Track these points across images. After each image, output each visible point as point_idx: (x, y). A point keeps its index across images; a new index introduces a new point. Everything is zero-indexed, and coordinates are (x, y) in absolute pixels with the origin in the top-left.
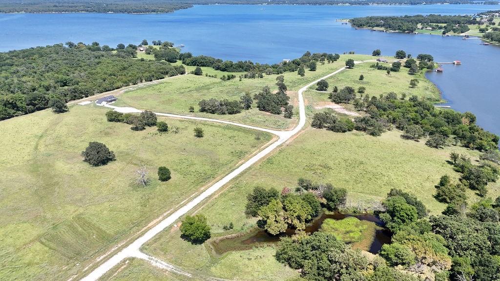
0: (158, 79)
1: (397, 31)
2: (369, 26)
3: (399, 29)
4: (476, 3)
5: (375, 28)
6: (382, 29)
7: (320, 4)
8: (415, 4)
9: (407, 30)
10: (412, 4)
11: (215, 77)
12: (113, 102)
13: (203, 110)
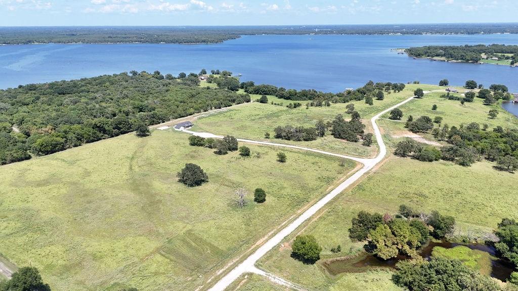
0: (226, 107)
1: (460, 61)
2: (428, 56)
3: (462, 59)
5: (435, 58)
6: (443, 58)
8: (472, 33)
9: (471, 60)
10: (469, 33)
11: (281, 105)
12: (190, 128)
13: (278, 136)
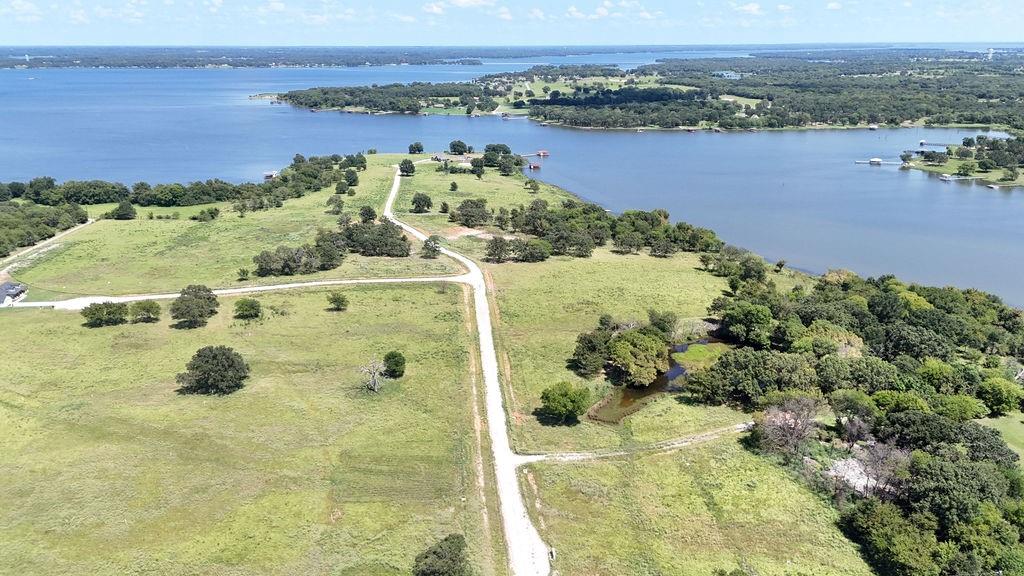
1: (389, 112)
2: (333, 106)
3: (393, 109)
4: (450, 63)
5: (347, 109)
6: (361, 109)
7: (165, 67)
8: (354, 65)
9: (408, 109)
10: (348, 65)
11: (176, 217)
12: (23, 296)
13: (263, 272)
